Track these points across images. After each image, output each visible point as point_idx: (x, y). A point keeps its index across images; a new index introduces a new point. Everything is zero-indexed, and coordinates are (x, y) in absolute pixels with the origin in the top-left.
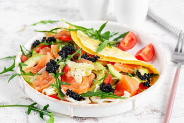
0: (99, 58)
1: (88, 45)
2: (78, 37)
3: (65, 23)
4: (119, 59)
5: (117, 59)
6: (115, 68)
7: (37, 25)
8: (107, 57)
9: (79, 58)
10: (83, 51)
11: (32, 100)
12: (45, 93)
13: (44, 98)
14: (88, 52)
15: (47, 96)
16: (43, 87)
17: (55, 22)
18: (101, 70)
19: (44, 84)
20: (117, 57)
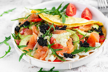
0: (67, 26)
1: (54, 20)
2: (45, 17)
3: (29, 9)
4: (80, 24)
5: (78, 24)
6: (80, 30)
7: (3, 15)
8: (71, 25)
9: (55, 30)
10: (54, 25)
11: (36, 67)
12: (49, 61)
13: (51, 64)
14: (57, 25)
15: (52, 62)
16: (44, 57)
17: (13, 10)
18: (74, 34)
19: (44, 55)
20: (77, 23)
